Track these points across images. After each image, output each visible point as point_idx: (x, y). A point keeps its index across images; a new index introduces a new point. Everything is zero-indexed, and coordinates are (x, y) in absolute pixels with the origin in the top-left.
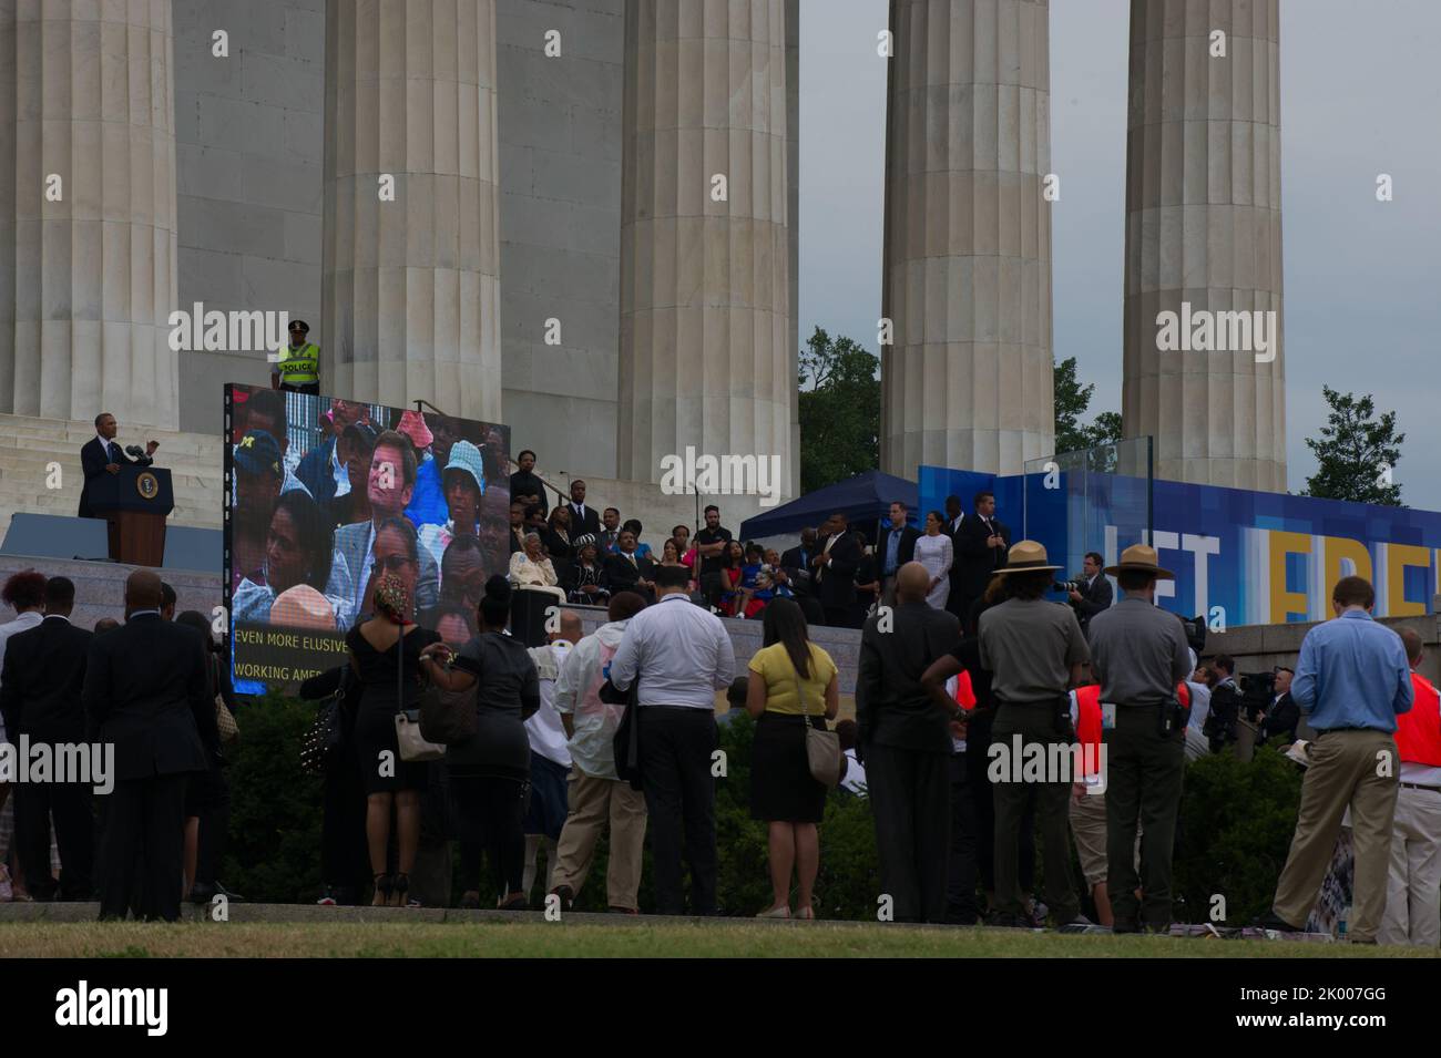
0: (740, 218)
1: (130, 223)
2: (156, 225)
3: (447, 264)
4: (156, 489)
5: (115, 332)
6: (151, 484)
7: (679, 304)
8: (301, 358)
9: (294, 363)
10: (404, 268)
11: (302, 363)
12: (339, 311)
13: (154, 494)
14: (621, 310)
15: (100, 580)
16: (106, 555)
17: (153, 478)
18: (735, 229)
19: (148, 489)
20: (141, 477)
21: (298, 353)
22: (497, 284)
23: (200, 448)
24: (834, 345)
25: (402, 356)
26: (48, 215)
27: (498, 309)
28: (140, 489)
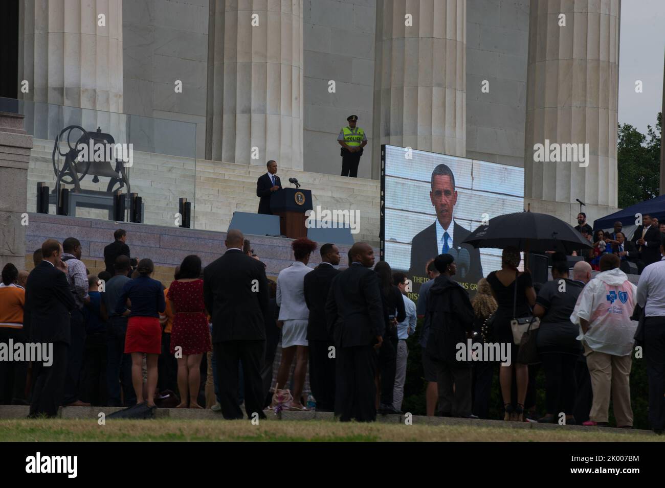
0: (593, 60)
1: (281, 64)
2: (293, 64)
3: (439, 85)
4: (304, 200)
5: (272, 120)
6: (302, 198)
7: (559, 106)
8: (355, 134)
9: (353, 137)
10: (417, 87)
11: (357, 136)
12: (383, 109)
13: (303, 203)
14: (527, 109)
15: (280, 247)
16: (279, 234)
17: (302, 194)
18: (589, 66)
20: (297, 194)
21: (354, 131)
22: (465, 95)
23: (315, 180)
24: (622, 128)
25: (415, 133)
26: (240, 60)
27: (464, 108)
28: (296, 200)
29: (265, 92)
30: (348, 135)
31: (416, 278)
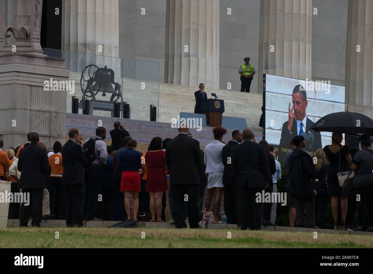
1: (207, 29)
2: (214, 29)
3: (296, 40)
4: (220, 106)
5: (202, 60)
6: (218, 104)
7: (365, 51)
9: (247, 70)
10: (284, 41)
11: (249, 69)
12: (264, 54)
13: (219, 107)
14: (347, 53)
15: (206, 132)
16: (206, 125)
17: (219, 102)
19: (218, 106)
20: (215, 102)
21: (248, 67)
22: (311, 45)
23: (226, 94)
25: (282, 67)
26: (184, 27)
27: (311, 53)
28: (215, 105)
29: (198, 45)
30: (244, 69)
31: (283, 149)
